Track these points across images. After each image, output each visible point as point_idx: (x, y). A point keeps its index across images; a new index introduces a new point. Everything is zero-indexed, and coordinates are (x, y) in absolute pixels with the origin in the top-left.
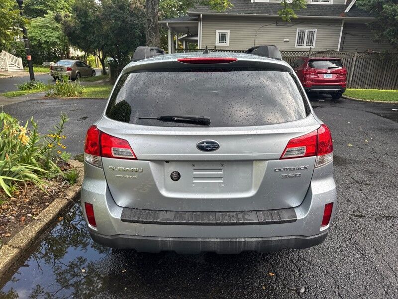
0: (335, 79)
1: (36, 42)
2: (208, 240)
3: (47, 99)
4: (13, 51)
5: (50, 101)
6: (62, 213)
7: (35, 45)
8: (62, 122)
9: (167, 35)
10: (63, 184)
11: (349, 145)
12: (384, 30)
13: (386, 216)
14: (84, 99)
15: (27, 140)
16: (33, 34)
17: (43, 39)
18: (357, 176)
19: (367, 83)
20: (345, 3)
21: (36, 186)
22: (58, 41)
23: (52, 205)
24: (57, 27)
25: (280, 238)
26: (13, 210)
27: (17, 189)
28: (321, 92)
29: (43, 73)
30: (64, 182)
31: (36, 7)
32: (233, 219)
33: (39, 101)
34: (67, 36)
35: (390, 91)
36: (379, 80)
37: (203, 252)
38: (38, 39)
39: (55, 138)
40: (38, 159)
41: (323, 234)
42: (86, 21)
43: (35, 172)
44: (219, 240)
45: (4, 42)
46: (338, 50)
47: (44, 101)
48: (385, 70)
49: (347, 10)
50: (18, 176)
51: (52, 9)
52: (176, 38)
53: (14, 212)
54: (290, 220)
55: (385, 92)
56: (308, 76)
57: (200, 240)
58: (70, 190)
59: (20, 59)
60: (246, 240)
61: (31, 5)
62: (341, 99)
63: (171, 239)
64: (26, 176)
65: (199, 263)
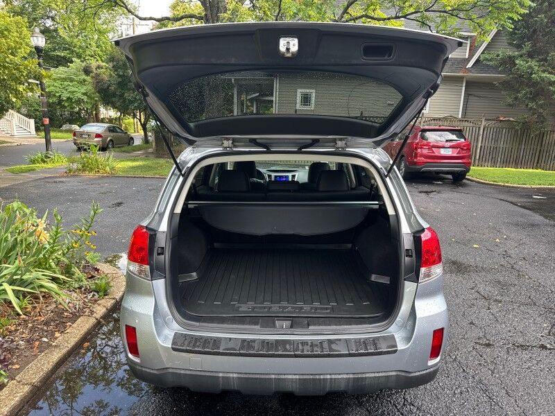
0: (455, 155)
1: (55, 99)
2: (283, 377)
3: (67, 177)
4: (24, 110)
5: (72, 179)
6: (89, 336)
7: (53, 103)
8: (92, 212)
9: (233, 94)
10: (90, 296)
11: (475, 246)
12: (519, 92)
13: (522, 346)
14: (119, 177)
15: (45, 238)
16: (52, 88)
17: (65, 96)
18: (484, 289)
19: (499, 160)
20: (467, 57)
21: (54, 300)
22: (85, 98)
23: (74, 325)
24: (85, 81)
25: (377, 375)
26: (23, 333)
27: (29, 303)
28: (438, 173)
29: (62, 140)
30: (92, 294)
31: (58, 54)
32: (315, 349)
33: (56, 180)
34: (99, 92)
35: (531, 170)
36: (515, 156)
37: (277, 393)
38: (57, 95)
39: (82, 235)
40: (58, 263)
41: (432, 369)
42: (126, 74)
43: (54, 280)
44: (297, 377)
45: (14, 100)
46: (460, 116)
47: (64, 179)
48: (524, 142)
49: (470, 65)
50: (32, 286)
51: (79, 56)
52: (243, 97)
53: (24, 336)
54: (389, 351)
55: (524, 173)
56: (419, 150)
57: (273, 376)
58: (99, 305)
59: (32, 121)
60: (333, 376)
61: (51, 51)
62: (464, 181)
63: (235, 375)
64: (42, 286)
65: (271, 408)
